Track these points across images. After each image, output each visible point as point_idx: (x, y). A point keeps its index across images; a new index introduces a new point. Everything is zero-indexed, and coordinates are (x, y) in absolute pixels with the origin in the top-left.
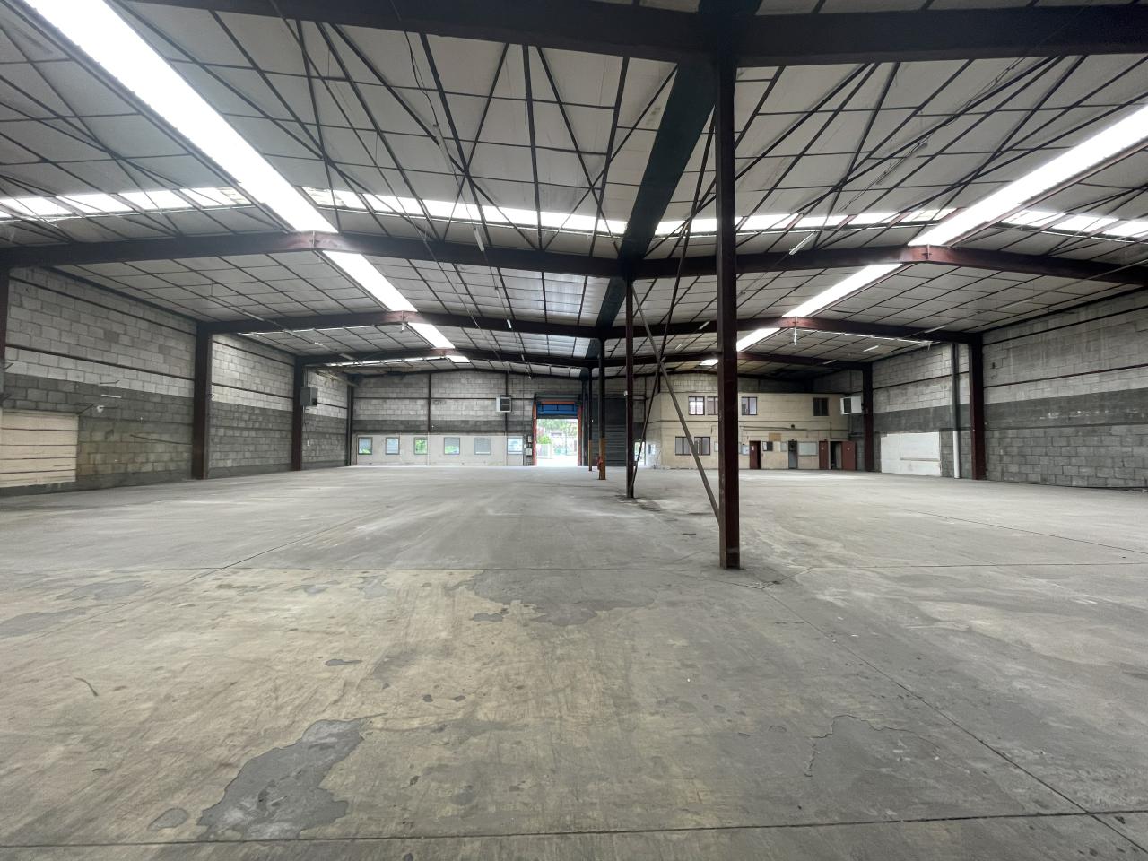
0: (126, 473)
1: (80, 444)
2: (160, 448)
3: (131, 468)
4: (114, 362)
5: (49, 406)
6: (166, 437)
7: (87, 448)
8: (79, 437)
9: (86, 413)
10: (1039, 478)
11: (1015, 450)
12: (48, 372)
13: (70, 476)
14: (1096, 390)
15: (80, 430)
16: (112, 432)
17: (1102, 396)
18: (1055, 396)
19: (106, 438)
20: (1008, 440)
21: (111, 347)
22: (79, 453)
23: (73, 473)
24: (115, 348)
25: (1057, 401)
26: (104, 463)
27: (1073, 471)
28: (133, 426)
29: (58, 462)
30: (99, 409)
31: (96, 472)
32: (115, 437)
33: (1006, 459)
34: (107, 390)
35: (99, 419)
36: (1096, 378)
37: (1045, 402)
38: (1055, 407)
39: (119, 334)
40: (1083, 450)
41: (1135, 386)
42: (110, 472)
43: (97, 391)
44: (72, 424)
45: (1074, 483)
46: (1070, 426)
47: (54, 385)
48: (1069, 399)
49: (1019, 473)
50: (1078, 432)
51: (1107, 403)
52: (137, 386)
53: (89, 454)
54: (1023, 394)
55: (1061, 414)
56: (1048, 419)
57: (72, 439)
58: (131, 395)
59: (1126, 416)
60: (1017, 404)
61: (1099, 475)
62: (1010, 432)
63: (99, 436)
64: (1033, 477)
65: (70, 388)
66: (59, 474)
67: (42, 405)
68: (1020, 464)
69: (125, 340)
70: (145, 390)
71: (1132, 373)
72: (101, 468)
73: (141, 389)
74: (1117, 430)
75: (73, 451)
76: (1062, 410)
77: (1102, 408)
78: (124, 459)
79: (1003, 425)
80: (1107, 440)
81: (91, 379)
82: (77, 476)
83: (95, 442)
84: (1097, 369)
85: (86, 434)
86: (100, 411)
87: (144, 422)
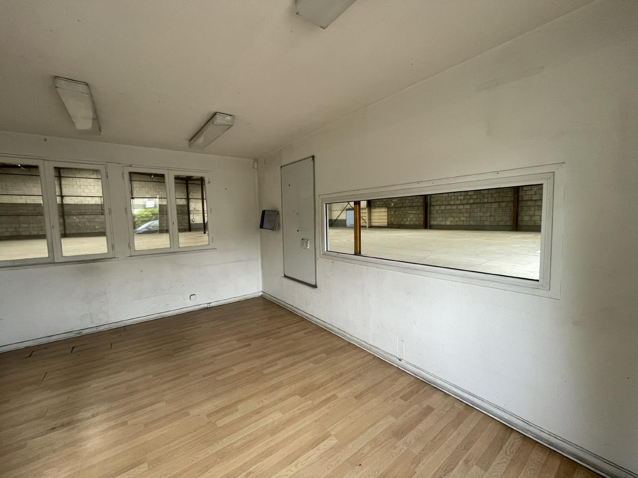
0: (400, 225)
1: (388, 215)
2: (412, 216)
3: (402, 223)
6: (414, 212)
7: (390, 217)
9: (389, 206)
13: (386, 224)
16: (395, 211)
19: (394, 213)
23: (387, 223)
26: (394, 221)
28: (402, 208)
29: (384, 220)
30: (392, 204)
31: (392, 223)
32: (397, 213)
34: (394, 198)
35: (392, 208)
42: (396, 224)
43: (391, 199)
44: (384, 210)
47: (382, 200)
57: (386, 214)
58: (401, 199)
63: (392, 213)
65: (385, 200)
66: (384, 223)
67: (380, 206)
75: (386, 217)
78: (400, 219)
83: (391, 215)
85: (389, 212)
87: (405, 207)
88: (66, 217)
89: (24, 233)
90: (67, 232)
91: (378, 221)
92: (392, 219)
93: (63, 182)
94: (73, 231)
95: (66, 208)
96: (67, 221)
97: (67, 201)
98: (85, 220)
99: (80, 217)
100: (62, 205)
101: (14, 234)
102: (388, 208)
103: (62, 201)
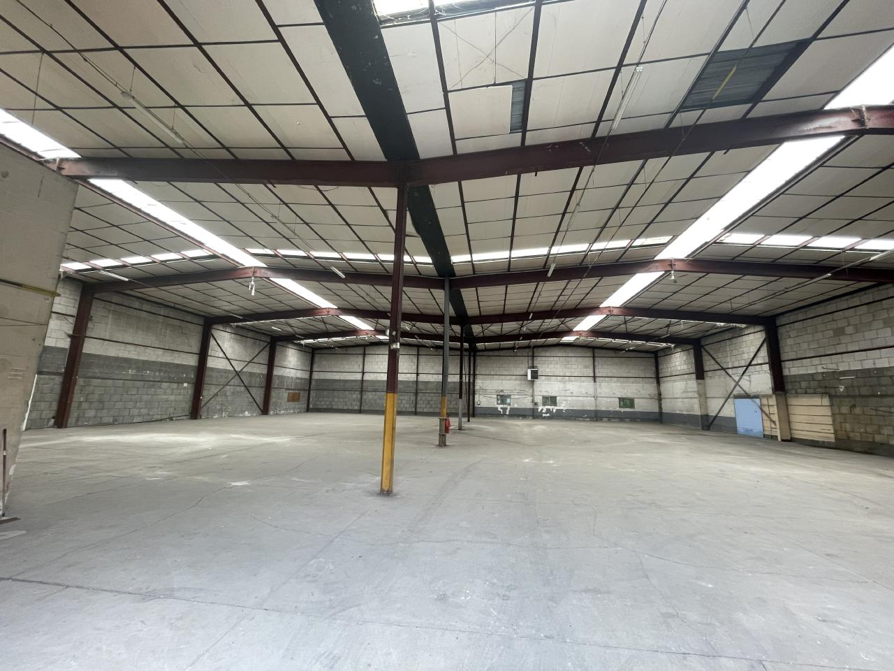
0: (873, 444)
1: (833, 415)
3: (878, 438)
4: (845, 350)
5: (812, 391)
7: (839, 419)
8: (832, 410)
9: (832, 392)
10: (111, 420)
11: (96, 397)
12: (807, 370)
13: (831, 438)
14: (159, 360)
15: (832, 405)
16: (854, 406)
17: (162, 364)
18: (136, 358)
19: (851, 411)
20: (92, 388)
21: (840, 340)
22: (834, 421)
23: (833, 436)
24: (844, 339)
25: (137, 361)
26: (853, 431)
27: (135, 412)
28: (873, 401)
29: (824, 427)
30: (842, 389)
31: (849, 438)
32: (858, 410)
33: (85, 405)
34: (844, 373)
35: (841, 396)
36: (160, 352)
37: (128, 361)
38: (134, 366)
39: (843, 328)
40: (145, 397)
41: (176, 362)
42: (859, 439)
43: (836, 375)
44: (826, 401)
45: (135, 421)
46: (141, 381)
47: (812, 377)
48: (144, 362)
49: (95, 417)
50: (144, 385)
51: (163, 369)
52: (868, 365)
53: (841, 423)
54: (113, 351)
55: (138, 371)
56: (128, 374)
57: (828, 412)
58: (865, 374)
59: (169, 377)
60: (107, 358)
61: (151, 413)
62: (96, 382)
63: (845, 410)
64: (106, 420)
65: (820, 377)
66: (825, 435)
67: (809, 391)
68: (97, 410)
69: (849, 330)
70: (878, 366)
71: (176, 354)
72: (851, 435)
73: (873, 366)
74: (165, 385)
75: (829, 420)
76: (138, 369)
77: (160, 371)
78: (869, 429)
79: (90, 374)
80: (159, 391)
81: (832, 367)
82: (836, 438)
83: (842, 414)
84: (162, 347)
85: (836, 408)
86: (842, 390)
87: (882, 396)
88: (364, 393)
89: (335, 407)
90: (362, 408)
91: (807, 427)
92: (848, 426)
93: (366, 359)
94: (366, 408)
95: (364, 384)
96: (364, 397)
97: (367, 377)
98: (376, 397)
99: (374, 393)
100: (362, 381)
101: (330, 407)
102: (831, 397)
103: (363, 378)
